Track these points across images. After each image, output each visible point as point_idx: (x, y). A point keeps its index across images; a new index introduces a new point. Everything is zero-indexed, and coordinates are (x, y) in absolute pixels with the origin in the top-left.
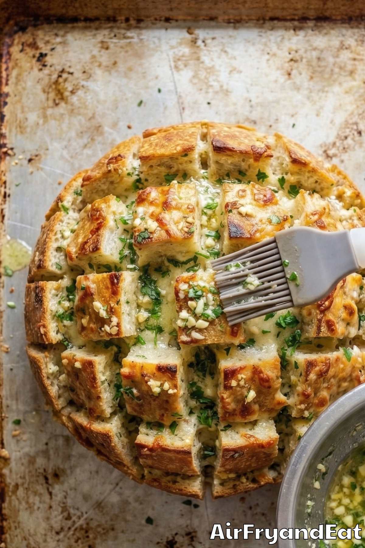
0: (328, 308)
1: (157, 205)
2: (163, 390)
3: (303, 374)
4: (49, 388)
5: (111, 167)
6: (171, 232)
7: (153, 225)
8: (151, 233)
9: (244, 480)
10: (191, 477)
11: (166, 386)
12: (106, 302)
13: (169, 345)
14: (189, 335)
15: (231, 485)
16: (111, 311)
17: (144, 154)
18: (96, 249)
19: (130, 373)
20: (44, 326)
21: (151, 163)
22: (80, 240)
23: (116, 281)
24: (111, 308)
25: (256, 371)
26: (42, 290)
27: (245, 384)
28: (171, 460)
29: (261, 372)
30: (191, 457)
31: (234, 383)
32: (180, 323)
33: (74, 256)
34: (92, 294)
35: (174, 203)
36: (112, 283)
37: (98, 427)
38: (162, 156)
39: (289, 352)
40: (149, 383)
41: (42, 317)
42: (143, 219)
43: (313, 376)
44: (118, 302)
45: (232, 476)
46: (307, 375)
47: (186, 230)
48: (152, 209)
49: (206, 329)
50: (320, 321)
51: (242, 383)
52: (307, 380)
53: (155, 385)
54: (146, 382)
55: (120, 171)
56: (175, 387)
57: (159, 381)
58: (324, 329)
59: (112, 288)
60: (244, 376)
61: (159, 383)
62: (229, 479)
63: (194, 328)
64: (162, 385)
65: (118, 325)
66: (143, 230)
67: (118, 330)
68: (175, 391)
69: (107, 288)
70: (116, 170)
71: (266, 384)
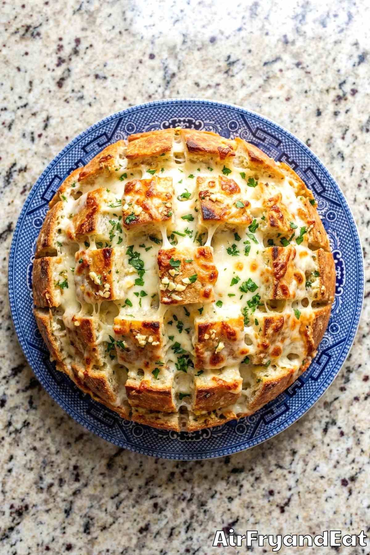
0: (282, 276)
1: (141, 194)
2: (148, 343)
3: (262, 329)
4: (54, 343)
5: (103, 165)
6: (153, 215)
7: (138, 210)
8: (138, 216)
9: (213, 416)
10: (170, 414)
11: (151, 339)
12: (100, 272)
13: (151, 305)
14: (169, 297)
15: (203, 421)
16: (104, 279)
17: (129, 154)
18: (92, 229)
19: (120, 329)
20: (48, 292)
21: (136, 161)
22: (78, 223)
23: (108, 254)
24: (105, 277)
25: (224, 326)
26: (47, 263)
27: (216, 337)
28: (154, 400)
29: (228, 327)
30: (171, 397)
31: (206, 337)
32: (162, 287)
33: (74, 235)
34: (88, 266)
35: (154, 192)
36: (105, 256)
37: (94, 373)
38: (145, 155)
39: (250, 311)
40: (137, 337)
41: (48, 285)
42: (130, 205)
43: (270, 331)
44: (110, 272)
45: (204, 412)
46: (265, 330)
47: (166, 213)
48: (137, 197)
49: (183, 291)
50: (276, 286)
51: (213, 336)
52: (265, 334)
53: (141, 338)
54: (135, 336)
55: (110, 168)
56: (158, 339)
57: (145, 335)
58: (279, 292)
59: (105, 261)
60: (215, 331)
61: (144, 337)
62: (202, 416)
63: (174, 291)
64: (147, 338)
65: (110, 290)
66: (130, 213)
67: (110, 295)
68: (158, 343)
69: (101, 261)
70: (106, 167)
71: (232, 337)
